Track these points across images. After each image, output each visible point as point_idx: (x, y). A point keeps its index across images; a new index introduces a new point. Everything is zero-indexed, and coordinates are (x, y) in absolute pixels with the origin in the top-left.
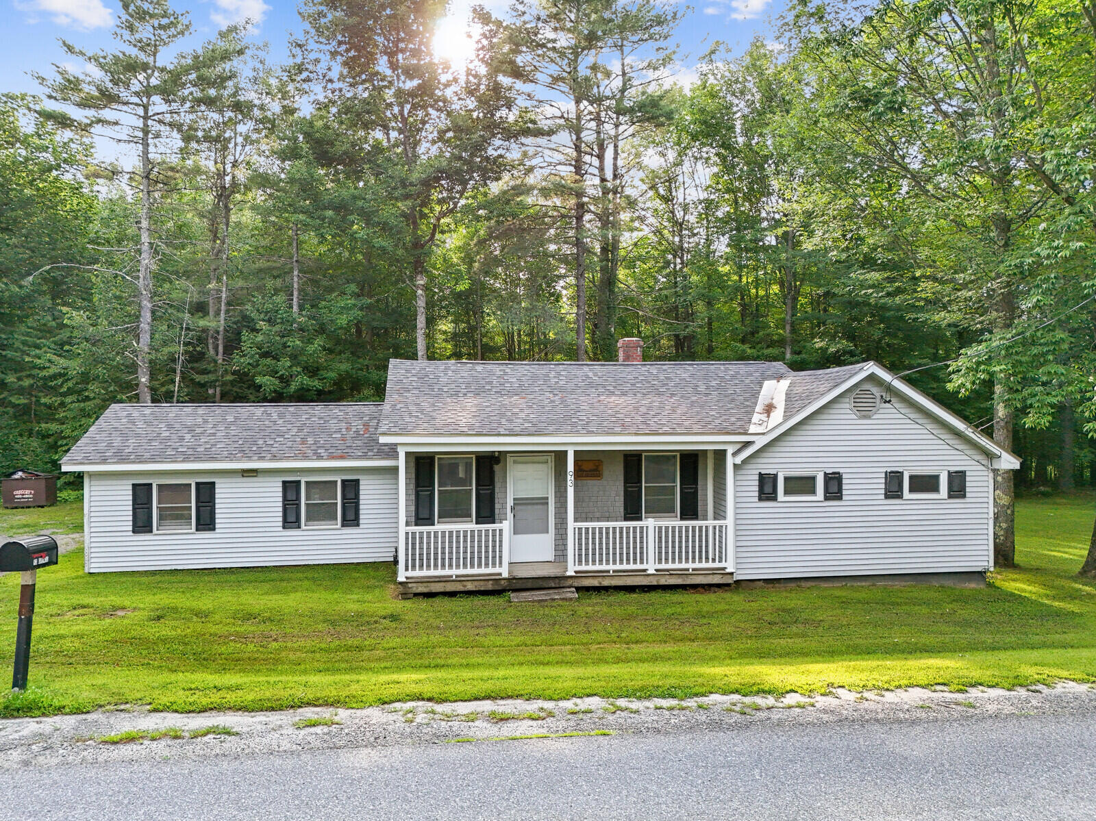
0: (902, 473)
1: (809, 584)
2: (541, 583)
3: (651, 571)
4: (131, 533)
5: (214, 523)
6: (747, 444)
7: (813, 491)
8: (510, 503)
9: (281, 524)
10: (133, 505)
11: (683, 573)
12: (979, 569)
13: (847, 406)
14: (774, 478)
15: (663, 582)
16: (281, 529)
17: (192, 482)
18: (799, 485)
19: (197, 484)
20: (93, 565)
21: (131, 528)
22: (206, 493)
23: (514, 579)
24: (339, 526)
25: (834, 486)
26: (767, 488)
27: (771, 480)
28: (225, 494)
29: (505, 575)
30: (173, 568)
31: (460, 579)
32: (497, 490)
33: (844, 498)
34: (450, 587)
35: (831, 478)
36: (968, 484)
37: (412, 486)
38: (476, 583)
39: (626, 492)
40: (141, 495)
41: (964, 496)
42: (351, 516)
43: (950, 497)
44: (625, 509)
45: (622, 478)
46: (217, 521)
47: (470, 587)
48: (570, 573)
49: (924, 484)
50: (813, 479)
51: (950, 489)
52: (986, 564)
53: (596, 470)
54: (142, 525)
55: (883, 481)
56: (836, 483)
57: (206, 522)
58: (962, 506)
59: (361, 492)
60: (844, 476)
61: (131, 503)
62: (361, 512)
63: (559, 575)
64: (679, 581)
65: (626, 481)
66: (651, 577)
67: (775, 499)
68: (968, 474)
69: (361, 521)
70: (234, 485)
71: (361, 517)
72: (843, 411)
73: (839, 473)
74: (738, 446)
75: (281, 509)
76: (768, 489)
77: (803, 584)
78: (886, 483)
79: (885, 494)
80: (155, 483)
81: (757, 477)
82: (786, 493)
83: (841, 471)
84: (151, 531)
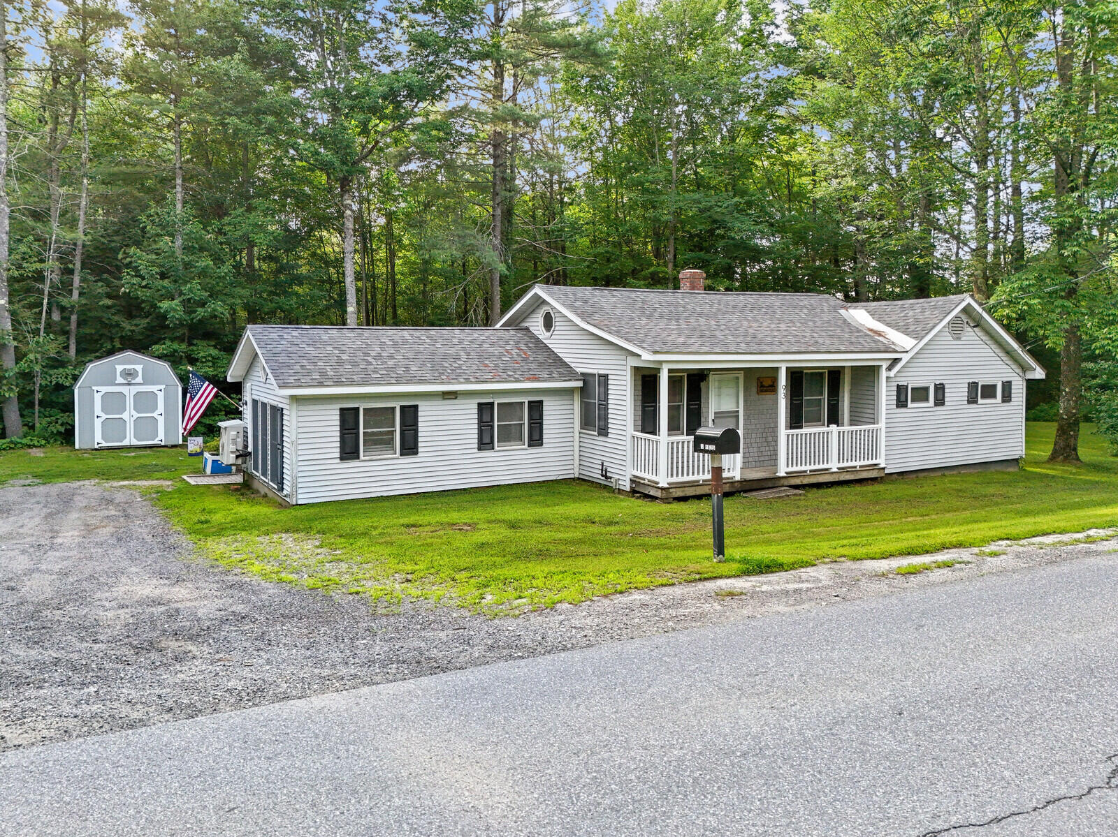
0: (977, 383)
2: (764, 484)
3: (835, 470)
4: (338, 461)
5: (416, 447)
6: (896, 361)
7: (927, 399)
8: (712, 416)
9: (476, 446)
10: (341, 431)
11: (853, 470)
13: (948, 330)
14: (907, 389)
15: (844, 478)
16: (476, 451)
17: (397, 405)
18: (920, 394)
19: (402, 407)
20: (299, 496)
21: (338, 455)
22: (410, 415)
23: (745, 481)
24: (526, 446)
25: (940, 394)
27: (905, 390)
28: (428, 417)
29: (738, 478)
30: (379, 494)
31: (707, 483)
32: (702, 405)
33: (945, 404)
34: (699, 491)
35: (938, 388)
36: (1012, 391)
37: (639, 403)
39: (791, 404)
40: (348, 419)
41: (1010, 401)
42: (536, 437)
43: (1002, 401)
44: (791, 420)
45: (789, 392)
46: (420, 444)
48: (781, 474)
49: (989, 391)
50: (928, 389)
51: (1003, 396)
54: (349, 451)
55: (967, 390)
56: (941, 392)
57: (410, 447)
58: (1008, 408)
59: (544, 413)
60: (947, 386)
61: (338, 428)
62: (544, 432)
63: (772, 476)
64: (852, 477)
65: (792, 395)
66: (834, 475)
67: (906, 406)
68: (1013, 383)
69: (544, 441)
70: (434, 408)
71: (544, 436)
72: (945, 334)
73: (944, 384)
74: (889, 362)
75: (476, 431)
76: (902, 398)
78: (968, 392)
79: (968, 400)
80: (362, 406)
81: (897, 388)
82: (913, 401)
83: (944, 382)
84: (358, 458)
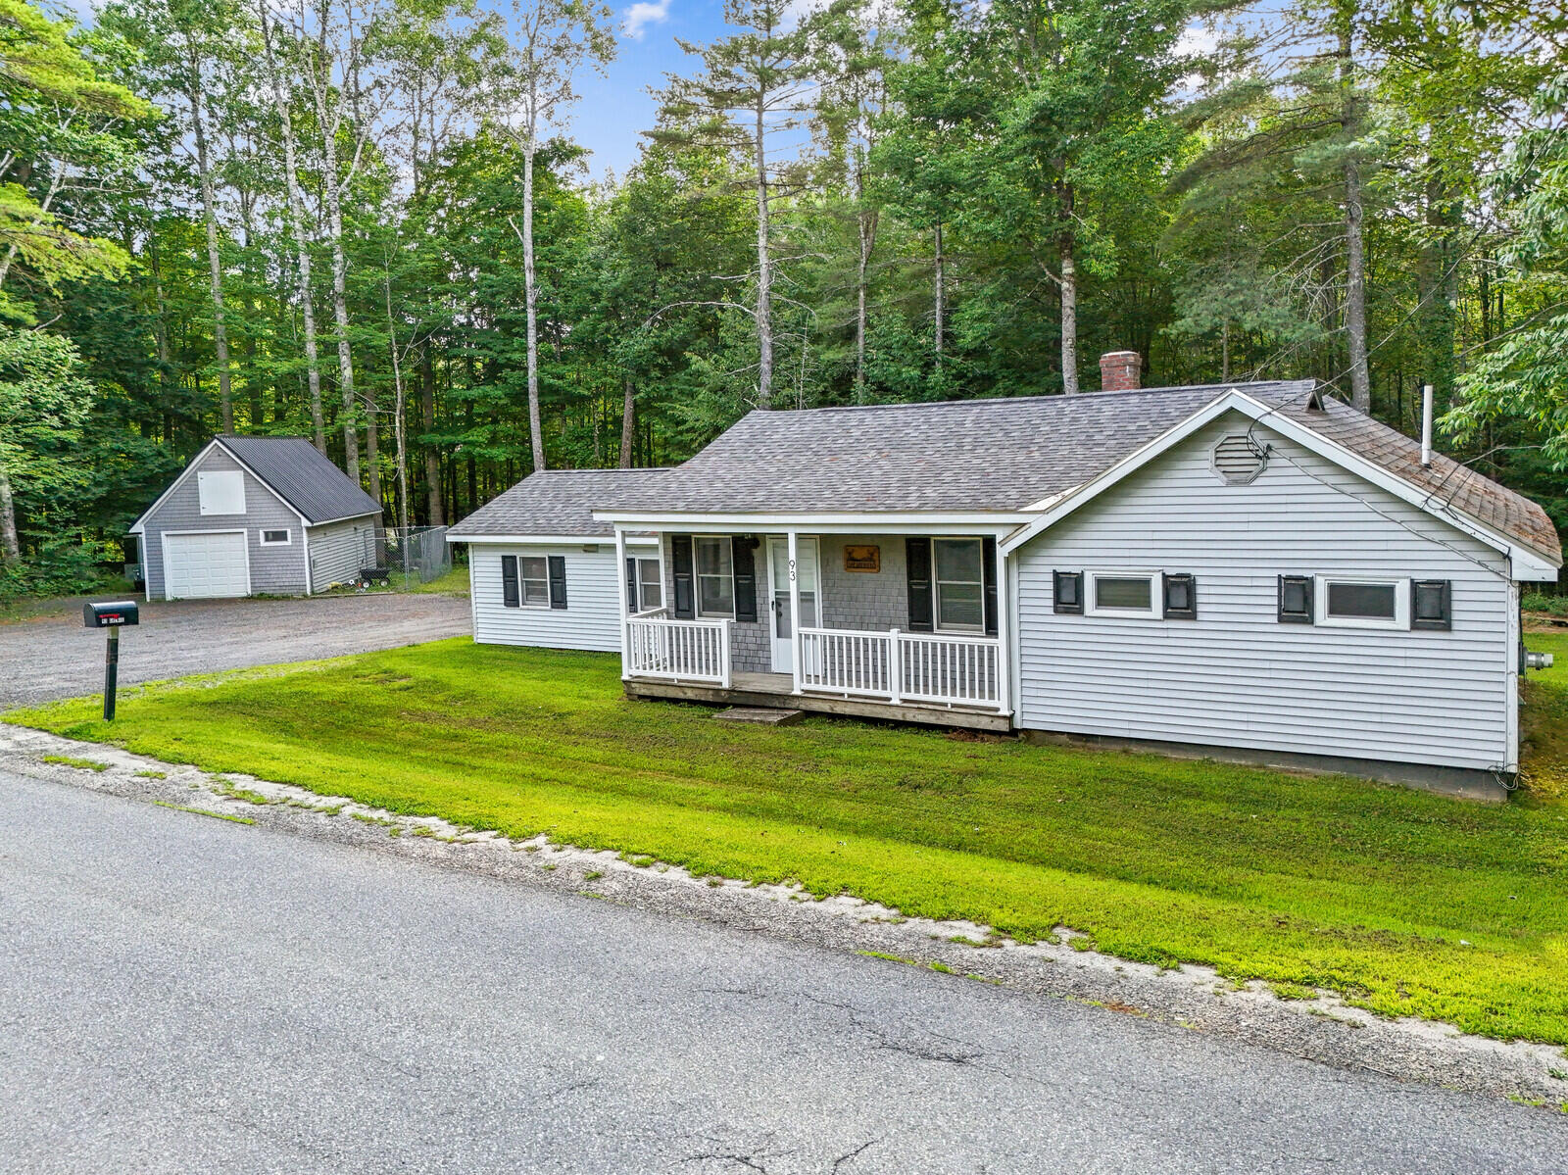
0: (1311, 581)
1: (1144, 750)
2: (766, 700)
3: (895, 701)
4: (503, 607)
5: (565, 601)
6: (1022, 528)
7: (1146, 604)
8: (772, 597)
10: (503, 578)
11: (938, 708)
12: (1485, 766)
13: (1207, 465)
14: (1078, 580)
15: (910, 717)
17: (546, 556)
18: (1124, 592)
19: (552, 559)
20: (479, 636)
21: (502, 601)
22: (558, 567)
23: (734, 691)
25: (1182, 598)
26: (1067, 594)
27: (1073, 582)
28: (573, 570)
29: (726, 685)
31: (681, 685)
32: (757, 582)
33: (1200, 617)
34: (672, 693)
35: (1174, 584)
36: (1455, 606)
37: (670, 571)
38: (697, 692)
39: (911, 590)
40: (509, 568)
41: (1448, 627)
43: (1414, 627)
44: (911, 614)
45: (904, 570)
46: (568, 599)
47: (690, 695)
48: (797, 692)
50: (1147, 583)
51: (1415, 613)
52: (1500, 758)
53: (871, 559)
54: (511, 598)
55: (1275, 592)
56: (1183, 591)
57: (559, 601)
58: (1446, 645)
60: (1199, 581)
61: (501, 575)
63: (784, 692)
64: (932, 720)
65: (910, 576)
66: (894, 709)
67: (1080, 612)
68: (1455, 586)
70: (580, 561)
72: (1197, 474)
73: (1188, 576)
74: (1009, 530)
76: (1068, 596)
77: (1134, 749)
78: (1280, 596)
79: (1279, 614)
80: (519, 556)
81: (1051, 578)
82: (1101, 603)
83: (1193, 572)
84: (518, 605)
